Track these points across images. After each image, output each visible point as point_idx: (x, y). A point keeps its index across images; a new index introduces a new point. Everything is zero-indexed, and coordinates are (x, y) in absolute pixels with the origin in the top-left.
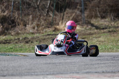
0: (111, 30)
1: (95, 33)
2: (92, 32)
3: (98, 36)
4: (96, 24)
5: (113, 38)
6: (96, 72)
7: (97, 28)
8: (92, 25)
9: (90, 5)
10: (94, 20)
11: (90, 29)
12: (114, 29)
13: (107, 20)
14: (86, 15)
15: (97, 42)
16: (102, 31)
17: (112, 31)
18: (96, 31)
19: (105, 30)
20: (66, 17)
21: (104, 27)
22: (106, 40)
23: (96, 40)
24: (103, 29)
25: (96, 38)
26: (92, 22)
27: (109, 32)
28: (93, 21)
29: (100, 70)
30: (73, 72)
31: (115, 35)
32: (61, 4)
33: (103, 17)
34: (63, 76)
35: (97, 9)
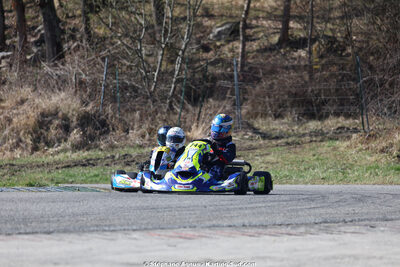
0: (290, 140)
1: (260, 147)
2: (254, 144)
3: (265, 152)
4: (264, 128)
5: (292, 156)
6: (230, 226)
7: (265, 136)
8: (256, 131)
9: (254, 92)
10: (260, 121)
11: (251, 139)
12: (297, 140)
13: (285, 120)
14: (244, 111)
15: (263, 165)
16: (274, 142)
17: (293, 143)
18: (262, 142)
19: (279, 141)
20: (206, 115)
21: (277, 135)
22: (280, 160)
23: (261, 160)
24: (277, 138)
25: (262, 156)
26: (256, 126)
27: (288, 144)
28: (259, 124)
29: (238, 221)
30: (187, 224)
31: (298, 150)
32: (195, 91)
33: (278, 116)
34: (163, 232)
35: (267, 99)
